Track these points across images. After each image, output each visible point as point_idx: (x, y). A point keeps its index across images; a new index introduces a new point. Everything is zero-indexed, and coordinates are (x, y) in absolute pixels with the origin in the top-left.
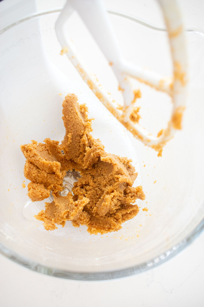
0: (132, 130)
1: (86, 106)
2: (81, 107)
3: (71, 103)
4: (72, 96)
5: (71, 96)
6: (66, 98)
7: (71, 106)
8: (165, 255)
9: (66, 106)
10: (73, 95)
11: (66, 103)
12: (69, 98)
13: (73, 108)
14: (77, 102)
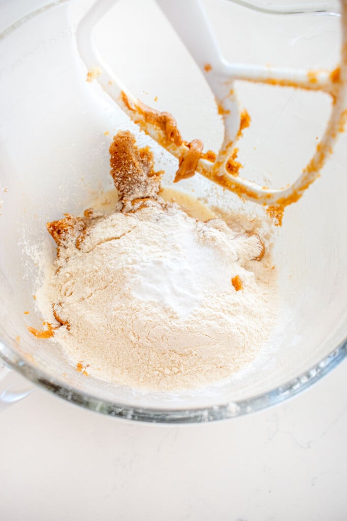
0: (233, 186)
1: (150, 150)
2: (141, 152)
3: (124, 147)
4: (126, 135)
5: (123, 135)
6: (114, 139)
7: (125, 152)
8: (309, 376)
9: (116, 153)
10: (126, 133)
11: (116, 148)
12: (119, 139)
13: (127, 156)
14: (135, 144)
